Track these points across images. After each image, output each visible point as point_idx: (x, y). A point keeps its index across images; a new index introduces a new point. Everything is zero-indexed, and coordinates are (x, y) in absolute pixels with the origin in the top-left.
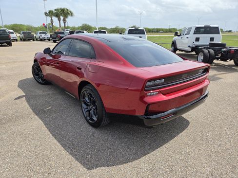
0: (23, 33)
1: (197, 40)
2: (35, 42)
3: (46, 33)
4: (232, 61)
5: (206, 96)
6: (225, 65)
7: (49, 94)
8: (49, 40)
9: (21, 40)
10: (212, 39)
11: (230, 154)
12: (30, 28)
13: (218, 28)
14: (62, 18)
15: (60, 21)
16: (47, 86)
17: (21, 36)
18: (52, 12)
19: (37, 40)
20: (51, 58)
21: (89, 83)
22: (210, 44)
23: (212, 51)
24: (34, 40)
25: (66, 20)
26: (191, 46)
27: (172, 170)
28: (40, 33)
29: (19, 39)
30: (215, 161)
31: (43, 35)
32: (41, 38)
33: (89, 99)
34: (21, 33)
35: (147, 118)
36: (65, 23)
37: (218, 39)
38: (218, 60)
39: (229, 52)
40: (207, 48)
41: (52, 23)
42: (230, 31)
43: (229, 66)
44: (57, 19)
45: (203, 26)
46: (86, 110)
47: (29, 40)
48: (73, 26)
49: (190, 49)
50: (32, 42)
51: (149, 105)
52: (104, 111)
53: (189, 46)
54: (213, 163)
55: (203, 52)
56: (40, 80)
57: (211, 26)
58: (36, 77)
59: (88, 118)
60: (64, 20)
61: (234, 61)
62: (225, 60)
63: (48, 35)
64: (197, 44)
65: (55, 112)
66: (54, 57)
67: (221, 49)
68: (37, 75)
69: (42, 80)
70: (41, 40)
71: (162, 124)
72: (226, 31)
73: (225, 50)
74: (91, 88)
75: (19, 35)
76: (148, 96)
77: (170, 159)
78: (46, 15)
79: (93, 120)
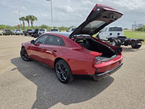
0: (6, 30)
1: (111, 34)
2: (13, 36)
3: (20, 30)
4: (131, 46)
5: (122, 64)
6: (127, 48)
7: (32, 67)
8: (22, 34)
9: (4, 34)
10: (118, 34)
11: (137, 93)
12: (8, 27)
13: (121, 28)
14: (30, 21)
15: (29, 23)
16: (30, 62)
17: (4, 32)
18: (24, 18)
19: (14, 34)
20: (34, 46)
21: (62, 59)
22: (118, 37)
23: (119, 40)
24: (12, 35)
25: (33, 22)
26: (108, 37)
27: (110, 103)
28: (16, 30)
29: (2, 34)
30: (131, 97)
31: (18, 32)
32: (17, 33)
33: (61, 68)
34: (4, 30)
35: (96, 76)
36: (32, 24)
37: (122, 34)
38: (123, 45)
39: (128, 41)
40: (117, 39)
41: (24, 25)
42: (126, 29)
43: (129, 48)
44: (27, 22)
45: (113, 27)
46: (59, 74)
47: (9, 35)
48: (36, 26)
49: (107, 40)
50: (11, 36)
51: (97, 69)
52: (71, 74)
53: (107, 38)
54: (130, 98)
55: (115, 41)
56: (25, 58)
57: (118, 27)
58: (22, 56)
59: (60, 79)
60: (32, 23)
61: (132, 46)
62: (127, 45)
63: (22, 32)
64: (111, 36)
65: (39, 77)
66: (36, 45)
67: (124, 39)
68: (24, 55)
69: (26, 58)
70: (17, 34)
71: (103, 79)
72: (124, 29)
73: (126, 40)
74: (63, 62)
75: (2, 31)
76: (96, 64)
77: (108, 97)
78: (20, 20)
79: (63, 79)
